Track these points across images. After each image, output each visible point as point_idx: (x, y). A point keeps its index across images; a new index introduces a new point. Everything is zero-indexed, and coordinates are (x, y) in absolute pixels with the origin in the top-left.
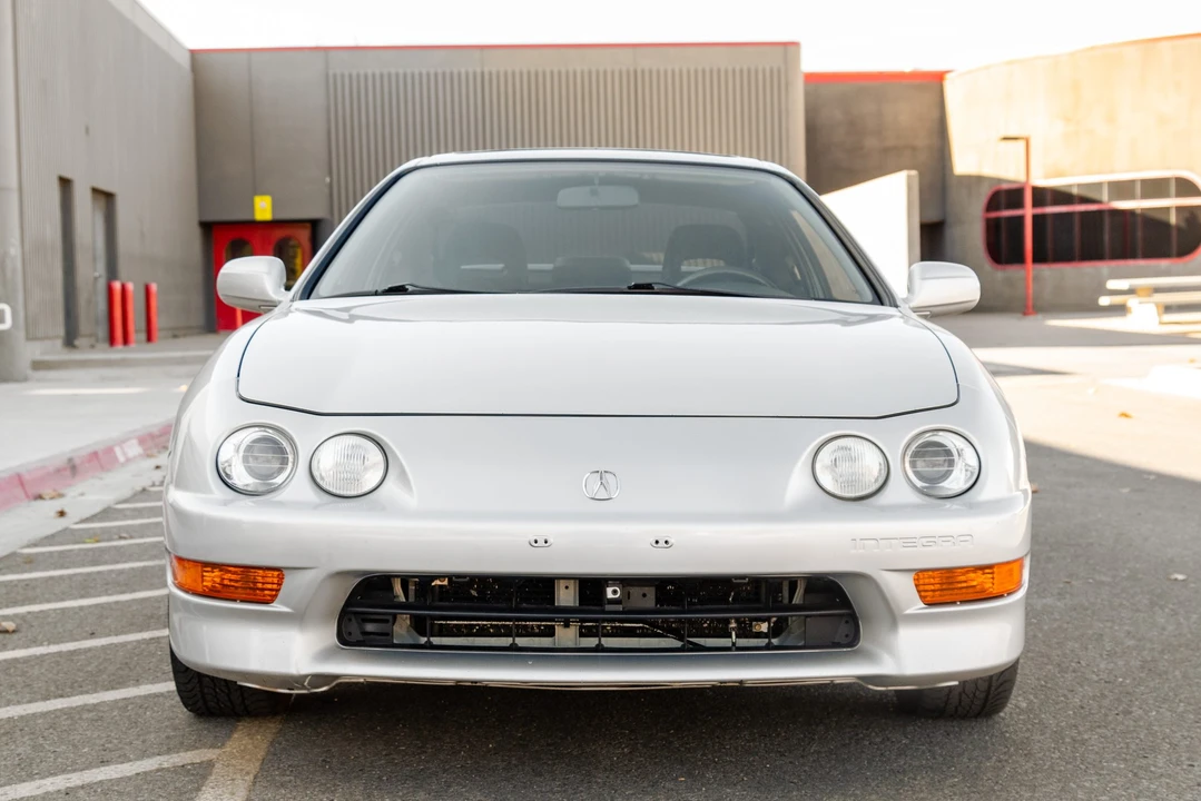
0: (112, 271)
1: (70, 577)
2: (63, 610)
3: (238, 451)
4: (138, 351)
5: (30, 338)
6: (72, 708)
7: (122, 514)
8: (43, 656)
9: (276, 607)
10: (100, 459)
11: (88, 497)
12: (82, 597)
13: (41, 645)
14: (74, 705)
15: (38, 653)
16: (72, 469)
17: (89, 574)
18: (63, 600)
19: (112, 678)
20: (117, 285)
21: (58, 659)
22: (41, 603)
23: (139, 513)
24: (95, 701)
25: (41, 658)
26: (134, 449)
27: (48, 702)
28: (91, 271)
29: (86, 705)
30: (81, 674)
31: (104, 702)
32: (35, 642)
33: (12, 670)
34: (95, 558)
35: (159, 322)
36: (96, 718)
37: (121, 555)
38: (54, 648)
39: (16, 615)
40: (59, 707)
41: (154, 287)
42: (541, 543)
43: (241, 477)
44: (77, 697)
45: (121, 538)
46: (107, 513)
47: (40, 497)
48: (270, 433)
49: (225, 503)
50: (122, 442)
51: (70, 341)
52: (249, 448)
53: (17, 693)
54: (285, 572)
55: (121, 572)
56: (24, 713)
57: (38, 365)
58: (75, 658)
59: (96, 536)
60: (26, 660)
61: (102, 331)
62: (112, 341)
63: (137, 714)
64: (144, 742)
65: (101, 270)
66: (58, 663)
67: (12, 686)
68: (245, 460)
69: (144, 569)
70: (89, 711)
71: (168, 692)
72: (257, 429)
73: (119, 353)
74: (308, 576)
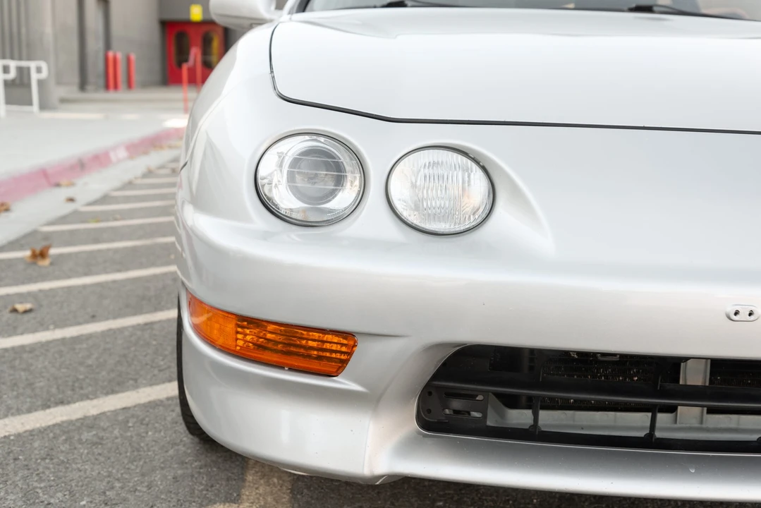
0: (108, 45)
1: (77, 254)
2: (69, 288)
3: (281, 166)
4: (122, 94)
5: (59, 83)
6: (70, 422)
7: (115, 200)
8: (49, 343)
9: (341, 382)
10: (100, 160)
11: (92, 186)
12: (86, 274)
13: (47, 329)
14: (74, 417)
15: (44, 340)
16: (81, 166)
17: (91, 252)
18: (69, 277)
19: (113, 375)
20: (111, 54)
21: (62, 348)
22: (51, 280)
23: (127, 199)
24: (94, 412)
25: (45, 346)
26: (122, 153)
27: (48, 411)
28: (95, 44)
29: (85, 418)
30: (82, 369)
31: (103, 413)
32: (42, 326)
33: (17, 362)
34: (96, 237)
35: (136, 78)
36: (95, 439)
37: (116, 234)
38: (58, 334)
39: (29, 294)
40: (58, 420)
41: (133, 57)
42: (744, 315)
43: (286, 200)
44: (77, 405)
45: (116, 220)
46: (105, 199)
47: (58, 185)
48: (322, 143)
49: (266, 236)
50: (115, 148)
51: (83, 86)
52: (296, 163)
53: (17, 397)
54: (358, 338)
55: (116, 251)
56: (21, 429)
57: (64, 101)
58: (78, 347)
59: (97, 217)
60: (31, 349)
61: (102, 82)
62: (107, 87)
63: (139, 435)
64: (149, 487)
65: (100, 45)
66: (61, 353)
67: (15, 385)
68: (291, 177)
69: (134, 249)
70: (91, 427)
71: (168, 399)
72: (307, 137)
73: (111, 95)
74: (392, 346)
